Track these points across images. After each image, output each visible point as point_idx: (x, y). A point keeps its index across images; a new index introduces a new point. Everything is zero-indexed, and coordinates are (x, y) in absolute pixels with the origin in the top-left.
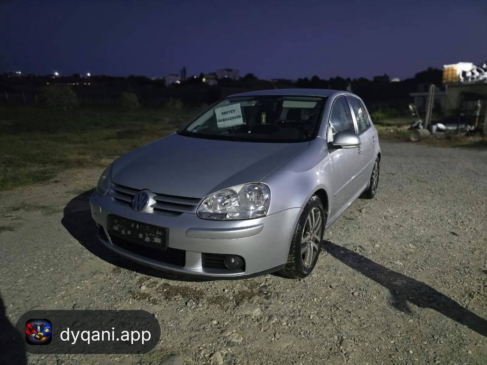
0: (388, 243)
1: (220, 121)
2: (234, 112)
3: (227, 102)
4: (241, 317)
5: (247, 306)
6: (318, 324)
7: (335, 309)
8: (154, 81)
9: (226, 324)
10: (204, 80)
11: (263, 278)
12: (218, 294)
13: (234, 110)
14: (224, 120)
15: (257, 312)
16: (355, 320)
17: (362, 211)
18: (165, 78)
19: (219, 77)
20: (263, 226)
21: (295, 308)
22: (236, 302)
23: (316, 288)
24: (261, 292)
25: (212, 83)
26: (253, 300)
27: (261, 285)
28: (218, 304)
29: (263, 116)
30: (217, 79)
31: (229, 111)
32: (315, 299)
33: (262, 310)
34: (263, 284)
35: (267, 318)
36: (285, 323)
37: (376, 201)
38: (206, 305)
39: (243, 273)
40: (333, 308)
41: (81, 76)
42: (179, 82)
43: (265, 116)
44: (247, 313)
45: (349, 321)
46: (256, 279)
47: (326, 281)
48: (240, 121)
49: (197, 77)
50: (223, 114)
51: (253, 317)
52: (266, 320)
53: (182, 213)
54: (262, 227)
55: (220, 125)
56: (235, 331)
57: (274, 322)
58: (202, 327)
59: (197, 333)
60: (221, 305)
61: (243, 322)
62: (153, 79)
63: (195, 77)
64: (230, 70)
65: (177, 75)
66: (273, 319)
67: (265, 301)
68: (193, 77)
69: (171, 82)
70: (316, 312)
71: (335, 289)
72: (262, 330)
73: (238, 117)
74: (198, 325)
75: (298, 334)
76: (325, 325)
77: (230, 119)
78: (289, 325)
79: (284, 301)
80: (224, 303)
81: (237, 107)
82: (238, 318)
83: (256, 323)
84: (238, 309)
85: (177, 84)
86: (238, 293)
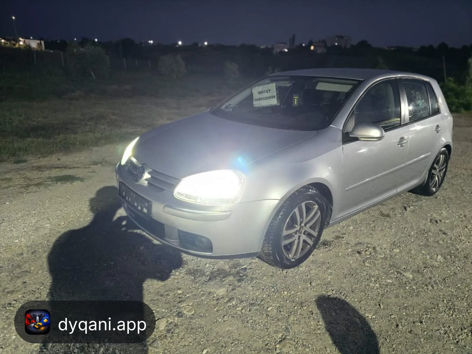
0: (411, 250)
1: (257, 100)
2: (270, 92)
3: (268, 81)
4: (205, 292)
5: (215, 284)
6: (272, 317)
7: (299, 307)
8: (263, 49)
9: (188, 296)
10: (312, 48)
11: (249, 260)
12: (199, 266)
13: (270, 90)
14: (260, 99)
15: (221, 292)
16: (312, 323)
17: (408, 208)
18: (273, 46)
19: (329, 45)
20: (231, 213)
21: (260, 297)
22: (210, 278)
23: (294, 281)
24: (238, 273)
25: (320, 51)
26: (225, 280)
27: (241, 267)
28: (193, 276)
29: (295, 97)
30: (325, 46)
31: (265, 91)
32: (286, 293)
33: (227, 291)
34: (244, 266)
35: (227, 299)
36: (240, 308)
37: (434, 200)
38: (182, 275)
39: (211, 254)
40: (298, 305)
41: (200, 45)
42: (286, 50)
43: (297, 97)
44: (212, 290)
45: (306, 323)
46: (241, 261)
47: (309, 277)
48: (274, 102)
49: (305, 46)
50: (259, 93)
51: (215, 295)
52: (225, 301)
53: (164, 190)
54: (230, 215)
55: (256, 104)
56: (190, 304)
57: (231, 304)
58: (166, 293)
59: (159, 297)
60: (195, 278)
61: (203, 298)
62: (262, 47)
63: (304, 45)
64: (341, 37)
65: (285, 43)
66: (232, 302)
67: (236, 282)
68: (301, 45)
69: (278, 51)
70: (278, 305)
71: (314, 287)
72: (215, 309)
73: (273, 97)
74: (165, 290)
75: (246, 322)
76: (278, 320)
77: (266, 99)
78: (243, 311)
79: (253, 288)
80: (199, 276)
81: (273, 86)
82: (202, 293)
83: (215, 302)
84: (206, 284)
85: (285, 52)
86: (216, 270)
